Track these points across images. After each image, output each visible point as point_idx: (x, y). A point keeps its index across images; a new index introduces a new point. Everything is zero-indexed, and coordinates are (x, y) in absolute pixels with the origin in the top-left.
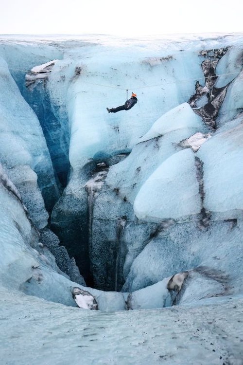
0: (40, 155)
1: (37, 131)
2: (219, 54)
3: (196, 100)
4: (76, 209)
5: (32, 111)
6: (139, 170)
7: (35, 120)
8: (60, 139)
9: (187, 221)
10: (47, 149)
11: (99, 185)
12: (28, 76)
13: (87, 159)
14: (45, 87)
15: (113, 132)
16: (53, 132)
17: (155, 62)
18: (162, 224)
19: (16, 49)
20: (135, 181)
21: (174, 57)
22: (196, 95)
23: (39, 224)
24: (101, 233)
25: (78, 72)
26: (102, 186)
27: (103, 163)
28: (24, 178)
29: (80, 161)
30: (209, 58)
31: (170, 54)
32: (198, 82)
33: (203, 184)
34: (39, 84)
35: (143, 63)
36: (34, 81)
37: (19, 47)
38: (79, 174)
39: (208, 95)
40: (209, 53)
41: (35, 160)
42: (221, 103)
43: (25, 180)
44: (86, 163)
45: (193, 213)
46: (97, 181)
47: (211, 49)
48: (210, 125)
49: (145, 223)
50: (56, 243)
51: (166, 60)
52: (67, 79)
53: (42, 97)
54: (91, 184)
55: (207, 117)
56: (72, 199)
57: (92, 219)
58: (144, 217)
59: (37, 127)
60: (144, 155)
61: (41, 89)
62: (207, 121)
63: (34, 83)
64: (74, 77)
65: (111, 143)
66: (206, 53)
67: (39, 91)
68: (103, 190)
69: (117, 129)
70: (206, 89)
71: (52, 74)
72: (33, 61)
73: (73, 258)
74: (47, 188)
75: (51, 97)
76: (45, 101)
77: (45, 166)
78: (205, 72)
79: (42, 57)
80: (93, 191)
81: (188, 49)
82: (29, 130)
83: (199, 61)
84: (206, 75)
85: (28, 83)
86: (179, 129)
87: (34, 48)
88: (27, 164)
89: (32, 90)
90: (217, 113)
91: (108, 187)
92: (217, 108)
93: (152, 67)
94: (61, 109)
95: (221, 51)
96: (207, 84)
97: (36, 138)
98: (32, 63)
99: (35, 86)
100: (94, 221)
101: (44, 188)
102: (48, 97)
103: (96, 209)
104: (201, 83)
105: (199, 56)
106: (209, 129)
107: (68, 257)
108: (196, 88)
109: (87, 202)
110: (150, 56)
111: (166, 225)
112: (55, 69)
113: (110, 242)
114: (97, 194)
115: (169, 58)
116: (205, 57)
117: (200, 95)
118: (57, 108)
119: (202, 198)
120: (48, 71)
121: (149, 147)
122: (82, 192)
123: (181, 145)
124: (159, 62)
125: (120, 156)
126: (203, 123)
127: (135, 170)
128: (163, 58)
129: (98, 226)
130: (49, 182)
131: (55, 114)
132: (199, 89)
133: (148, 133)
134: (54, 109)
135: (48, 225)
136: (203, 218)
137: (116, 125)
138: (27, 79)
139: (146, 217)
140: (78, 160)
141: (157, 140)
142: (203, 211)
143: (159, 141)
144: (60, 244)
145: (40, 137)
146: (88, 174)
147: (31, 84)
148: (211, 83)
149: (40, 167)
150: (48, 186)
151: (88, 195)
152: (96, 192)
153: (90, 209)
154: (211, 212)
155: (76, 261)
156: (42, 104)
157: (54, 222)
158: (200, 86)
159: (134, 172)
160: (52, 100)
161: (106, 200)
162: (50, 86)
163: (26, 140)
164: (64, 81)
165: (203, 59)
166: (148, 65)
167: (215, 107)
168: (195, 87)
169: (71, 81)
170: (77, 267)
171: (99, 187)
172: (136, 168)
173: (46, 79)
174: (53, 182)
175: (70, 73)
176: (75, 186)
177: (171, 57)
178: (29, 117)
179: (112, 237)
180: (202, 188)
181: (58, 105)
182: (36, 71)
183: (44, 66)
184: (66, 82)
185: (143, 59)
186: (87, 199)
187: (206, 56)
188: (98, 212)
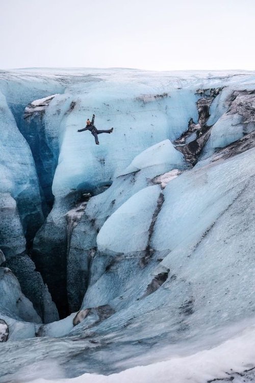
0: (26, 183)
1: (27, 160)
2: (215, 93)
3: (187, 136)
4: (57, 236)
5: (25, 141)
6: (113, 202)
7: (26, 150)
8: (52, 168)
9: (133, 257)
10: (35, 178)
11: (79, 215)
12: (27, 109)
13: (69, 189)
14: (41, 119)
15: (98, 164)
16: (46, 162)
17: (149, 99)
18: (116, 258)
19: (20, 84)
20: (108, 214)
21: (169, 95)
22: (188, 131)
23: (17, 250)
24: (76, 262)
25: (73, 106)
26: (82, 216)
27: (89, 194)
28: (3, 205)
29: (62, 190)
30: (206, 97)
31: (166, 91)
32: (192, 119)
33: (155, 222)
34: (36, 117)
35: (137, 99)
36: (32, 113)
37: (22, 82)
38: (61, 203)
39: (198, 133)
40: (206, 92)
41: (19, 188)
42: (206, 141)
43: (4, 207)
44: (68, 193)
45: (139, 250)
46: (78, 211)
47: (208, 88)
48: (190, 162)
49: (105, 256)
50: (32, 269)
51: (161, 98)
52: (62, 113)
53: (39, 129)
54: (72, 213)
55: (189, 154)
56: (53, 226)
57: (70, 247)
58: (104, 249)
59: (28, 157)
60: (121, 189)
61: (38, 121)
62: (188, 158)
63: (31, 115)
64: (68, 111)
65: (96, 175)
66: (203, 92)
67: (36, 123)
68: (83, 220)
69: (102, 161)
70: (198, 126)
71: (50, 107)
72: (35, 95)
73: (46, 284)
74: (31, 214)
75: (46, 128)
76: (41, 132)
77: (31, 194)
78: (200, 110)
79: (44, 91)
80: (73, 220)
81: (186, 87)
82: (18, 159)
83: (195, 99)
84: (200, 113)
85: (27, 115)
86: (155, 165)
87: (38, 83)
88: (8, 192)
89: (29, 121)
90: (201, 151)
91: (87, 217)
92: (201, 145)
93: (145, 103)
94: (54, 140)
95: (217, 90)
96: (200, 121)
97: (25, 167)
98: (34, 97)
99: (33, 118)
100: (71, 249)
101: (28, 215)
102: (43, 128)
103: (73, 238)
104: (195, 120)
105: (195, 94)
106: (188, 166)
107: (42, 284)
108: (189, 125)
109: (66, 230)
110: (145, 93)
111: (119, 259)
112: (53, 103)
113: (83, 271)
114: (75, 224)
115: (164, 96)
116: (201, 96)
117: (192, 132)
118: (51, 139)
119: (150, 236)
120: (47, 104)
121: (126, 181)
122: (61, 221)
123: (153, 181)
124: (153, 99)
125: (105, 187)
126: (184, 160)
127: (110, 202)
128: (158, 96)
129: (74, 255)
130: (35, 209)
131: (48, 145)
132: (192, 126)
133: (128, 168)
134: (47, 140)
135: (25, 251)
136: (146, 255)
137: (102, 158)
138: (26, 111)
139: (106, 249)
140: (60, 190)
141: (134, 175)
142: (148, 248)
143: (136, 175)
144: (36, 270)
145: (29, 166)
146: (71, 204)
147: (29, 116)
148: (203, 120)
149: (25, 194)
150: (33, 213)
151: (68, 224)
152: (75, 221)
153: (68, 238)
154: (154, 250)
155: (48, 288)
156: (38, 136)
157: (36, 249)
158: (193, 123)
159: (109, 204)
160: (47, 132)
161: (83, 230)
162: (46, 118)
163: (11, 169)
164: (59, 114)
165: (199, 97)
166: (142, 102)
167: (199, 145)
168: (188, 123)
169: (65, 114)
170: (50, 294)
171: (79, 217)
172: (112, 200)
173: (43, 112)
174: (39, 209)
175: (65, 107)
176: (56, 215)
177: (166, 95)
178: (20, 147)
179: (84, 267)
180: (153, 225)
181: (52, 136)
182: (35, 105)
183: (44, 99)
184: (61, 114)
185: (137, 96)
186: (66, 228)
187: (203, 95)
188: (75, 241)
